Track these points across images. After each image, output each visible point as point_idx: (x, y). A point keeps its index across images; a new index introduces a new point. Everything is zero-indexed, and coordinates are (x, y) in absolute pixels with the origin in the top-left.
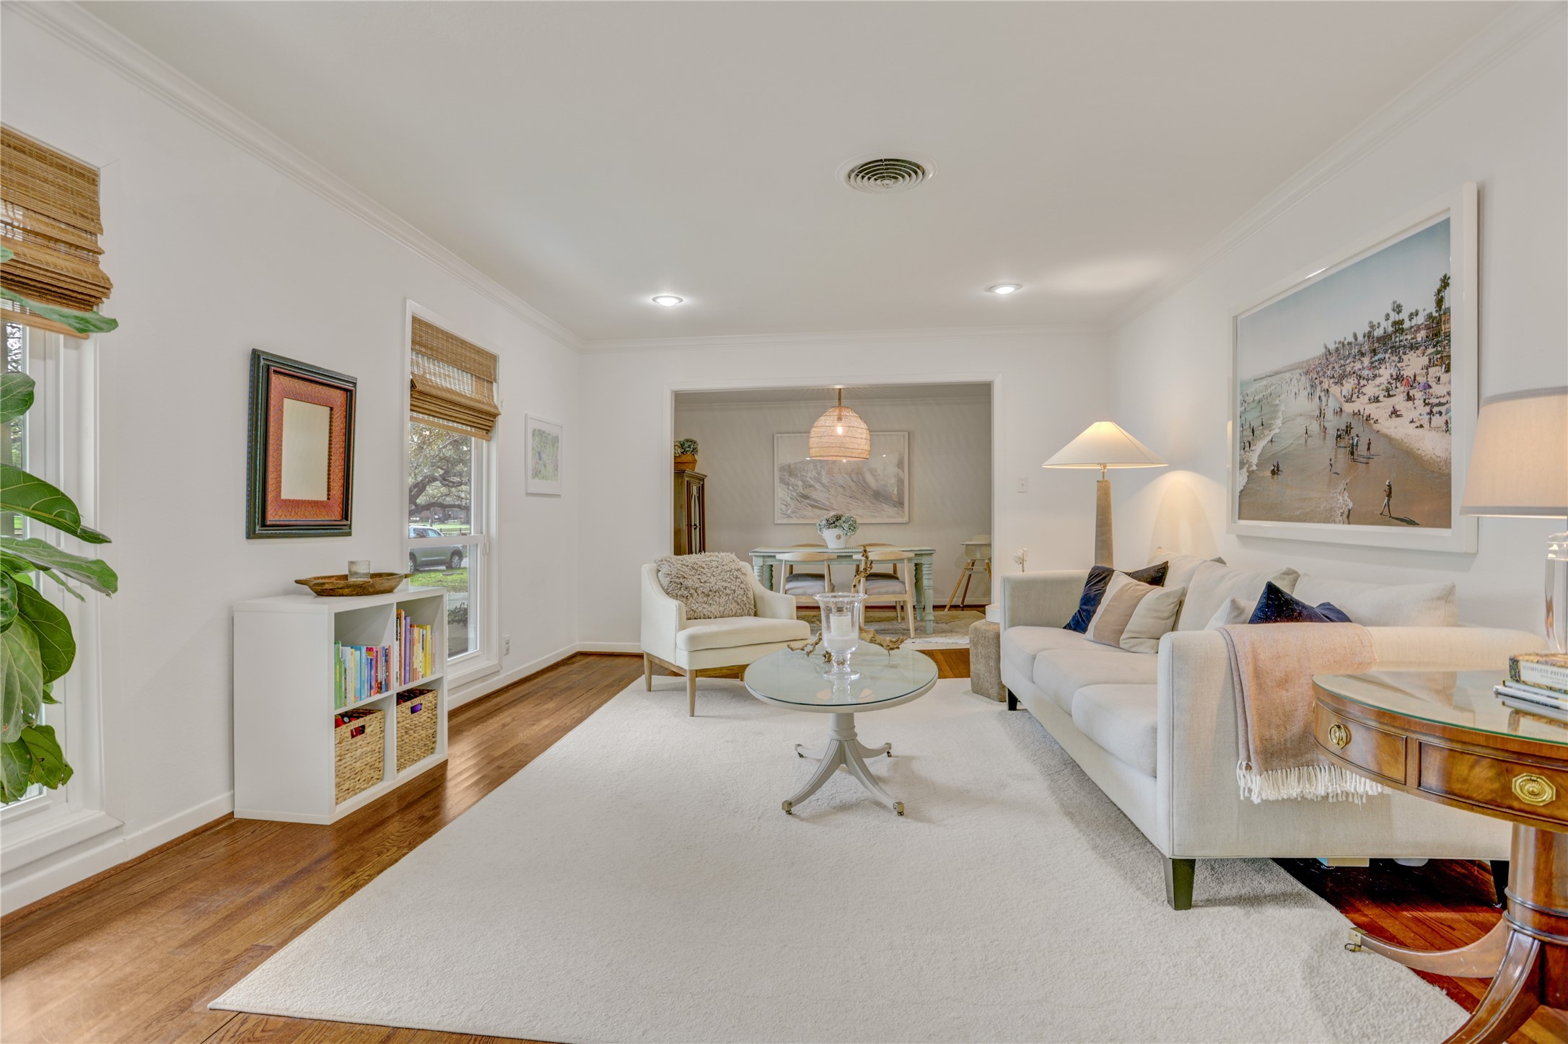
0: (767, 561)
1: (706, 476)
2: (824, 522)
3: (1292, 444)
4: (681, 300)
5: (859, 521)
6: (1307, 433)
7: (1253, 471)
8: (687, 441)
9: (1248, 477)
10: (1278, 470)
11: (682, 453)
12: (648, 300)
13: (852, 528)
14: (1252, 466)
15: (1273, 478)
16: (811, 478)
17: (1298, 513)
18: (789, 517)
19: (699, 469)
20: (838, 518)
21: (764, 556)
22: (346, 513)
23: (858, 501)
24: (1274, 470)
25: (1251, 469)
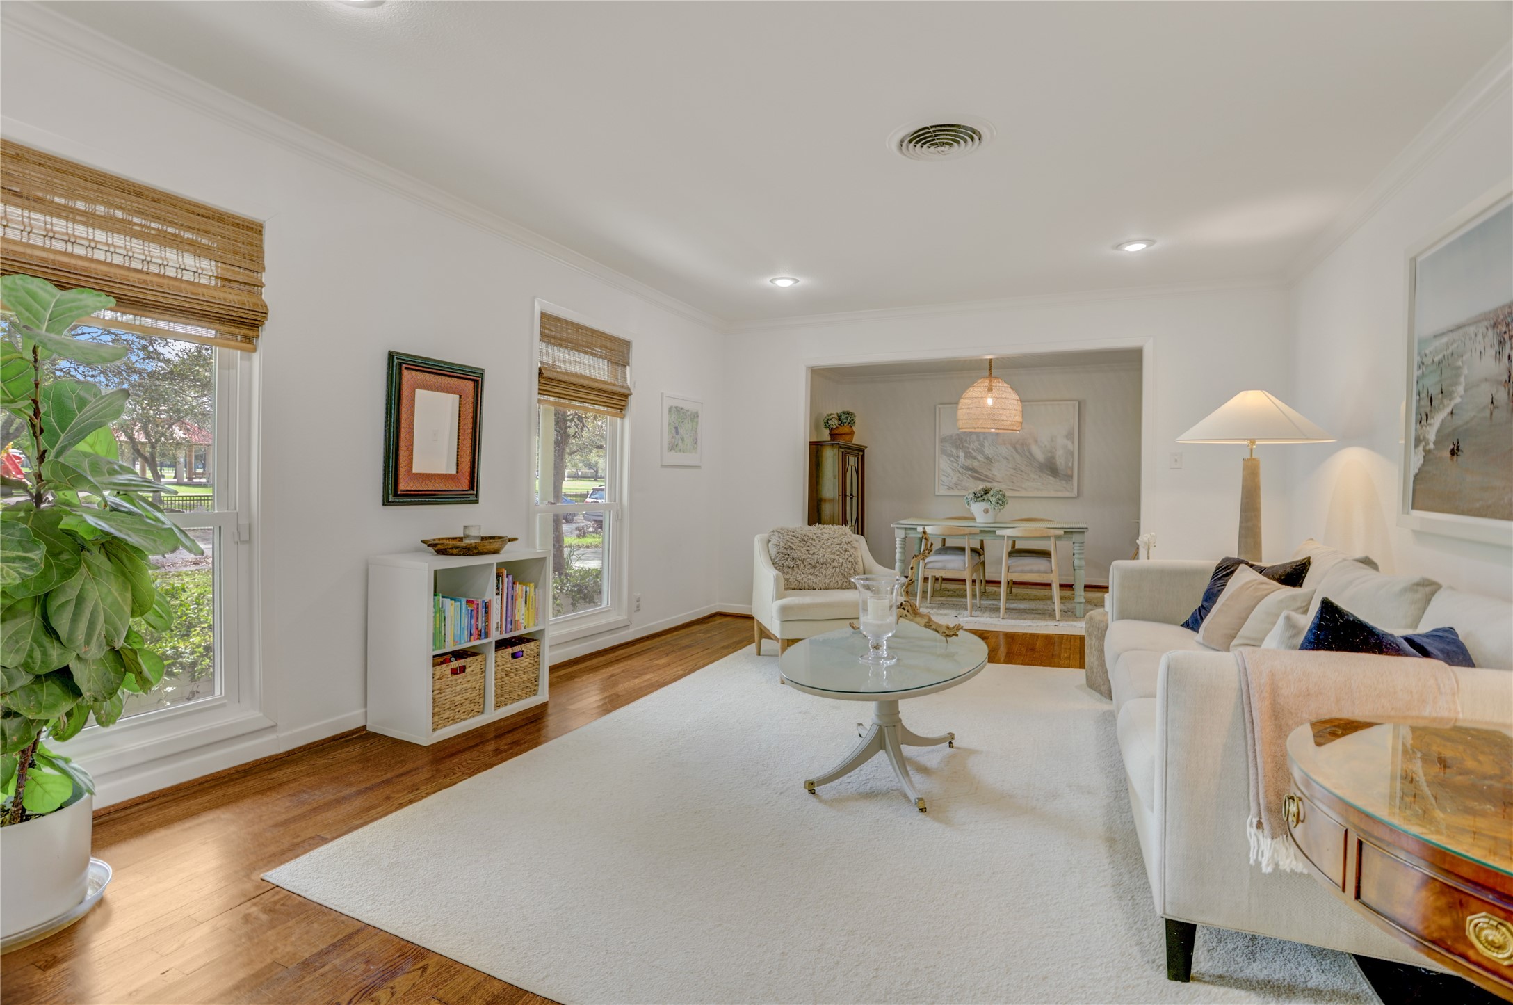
0: (909, 534)
1: (866, 447)
2: (971, 496)
3: (1475, 416)
4: (797, 281)
5: (1008, 494)
6: (1492, 403)
7: (1430, 451)
8: (844, 413)
9: (1424, 457)
10: (1458, 449)
11: (839, 424)
12: (766, 281)
13: (1001, 502)
14: (1429, 444)
15: (1452, 460)
16: (973, 449)
17: (1477, 505)
18: (951, 488)
19: (857, 440)
20: (986, 491)
21: (906, 529)
22: (473, 483)
23: (1023, 474)
24: (1453, 449)
25: (1428, 448)
